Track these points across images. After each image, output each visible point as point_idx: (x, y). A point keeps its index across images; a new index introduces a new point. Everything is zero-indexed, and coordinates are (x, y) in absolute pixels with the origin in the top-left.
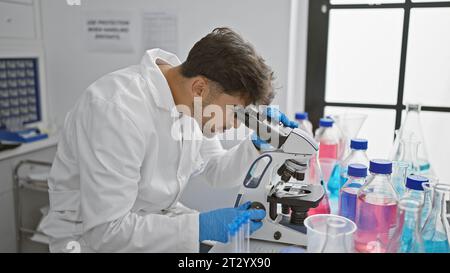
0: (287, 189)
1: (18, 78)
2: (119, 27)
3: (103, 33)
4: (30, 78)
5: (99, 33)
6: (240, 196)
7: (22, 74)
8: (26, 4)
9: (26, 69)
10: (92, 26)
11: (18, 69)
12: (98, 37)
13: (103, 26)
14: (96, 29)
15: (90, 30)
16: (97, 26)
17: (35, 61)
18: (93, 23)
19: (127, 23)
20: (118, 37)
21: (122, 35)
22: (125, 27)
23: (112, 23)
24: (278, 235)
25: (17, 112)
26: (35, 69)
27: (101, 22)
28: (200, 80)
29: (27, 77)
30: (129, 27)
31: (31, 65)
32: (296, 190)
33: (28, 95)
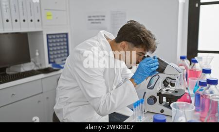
0: (167, 91)
1: (60, 42)
2: (101, 18)
3: (94, 21)
4: (65, 41)
5: (93, 21)
6: (145, 93)
7: (62, 40)
8: (64, 11)
9: (63, 38)
11: (60, 38)
12: (92, 23)
13: (94, 18)
14: (91, 20)
15: (89, 20)
16: (92, 18)
17: (67, 34)
18: (90, 17)
19: (104, 16)
20: (100, 23)
21: (102, 22)
22: (103, 18)
23: (98, 16)
24: (162, 111)
25: (59, 56)
26: (67, 37)
27: (94, 17)
28: (124, 43)
29: (64, 41)
30: (105, 18)
31: (65, 36)
32: (171, 91)
33: (64, 49)
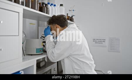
5: (96, 42)
10: (94, 40)
14: (95, 41)
15: (93, 41)
16: (96, 40)
18: (95, 39)
20: (102, 43)
